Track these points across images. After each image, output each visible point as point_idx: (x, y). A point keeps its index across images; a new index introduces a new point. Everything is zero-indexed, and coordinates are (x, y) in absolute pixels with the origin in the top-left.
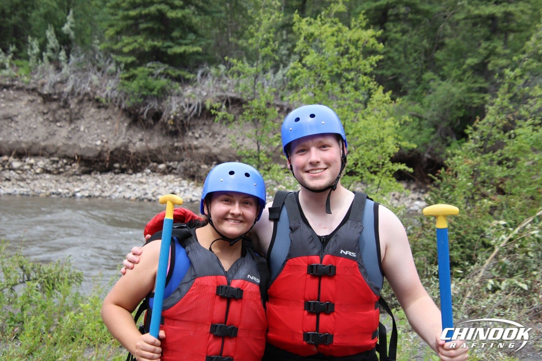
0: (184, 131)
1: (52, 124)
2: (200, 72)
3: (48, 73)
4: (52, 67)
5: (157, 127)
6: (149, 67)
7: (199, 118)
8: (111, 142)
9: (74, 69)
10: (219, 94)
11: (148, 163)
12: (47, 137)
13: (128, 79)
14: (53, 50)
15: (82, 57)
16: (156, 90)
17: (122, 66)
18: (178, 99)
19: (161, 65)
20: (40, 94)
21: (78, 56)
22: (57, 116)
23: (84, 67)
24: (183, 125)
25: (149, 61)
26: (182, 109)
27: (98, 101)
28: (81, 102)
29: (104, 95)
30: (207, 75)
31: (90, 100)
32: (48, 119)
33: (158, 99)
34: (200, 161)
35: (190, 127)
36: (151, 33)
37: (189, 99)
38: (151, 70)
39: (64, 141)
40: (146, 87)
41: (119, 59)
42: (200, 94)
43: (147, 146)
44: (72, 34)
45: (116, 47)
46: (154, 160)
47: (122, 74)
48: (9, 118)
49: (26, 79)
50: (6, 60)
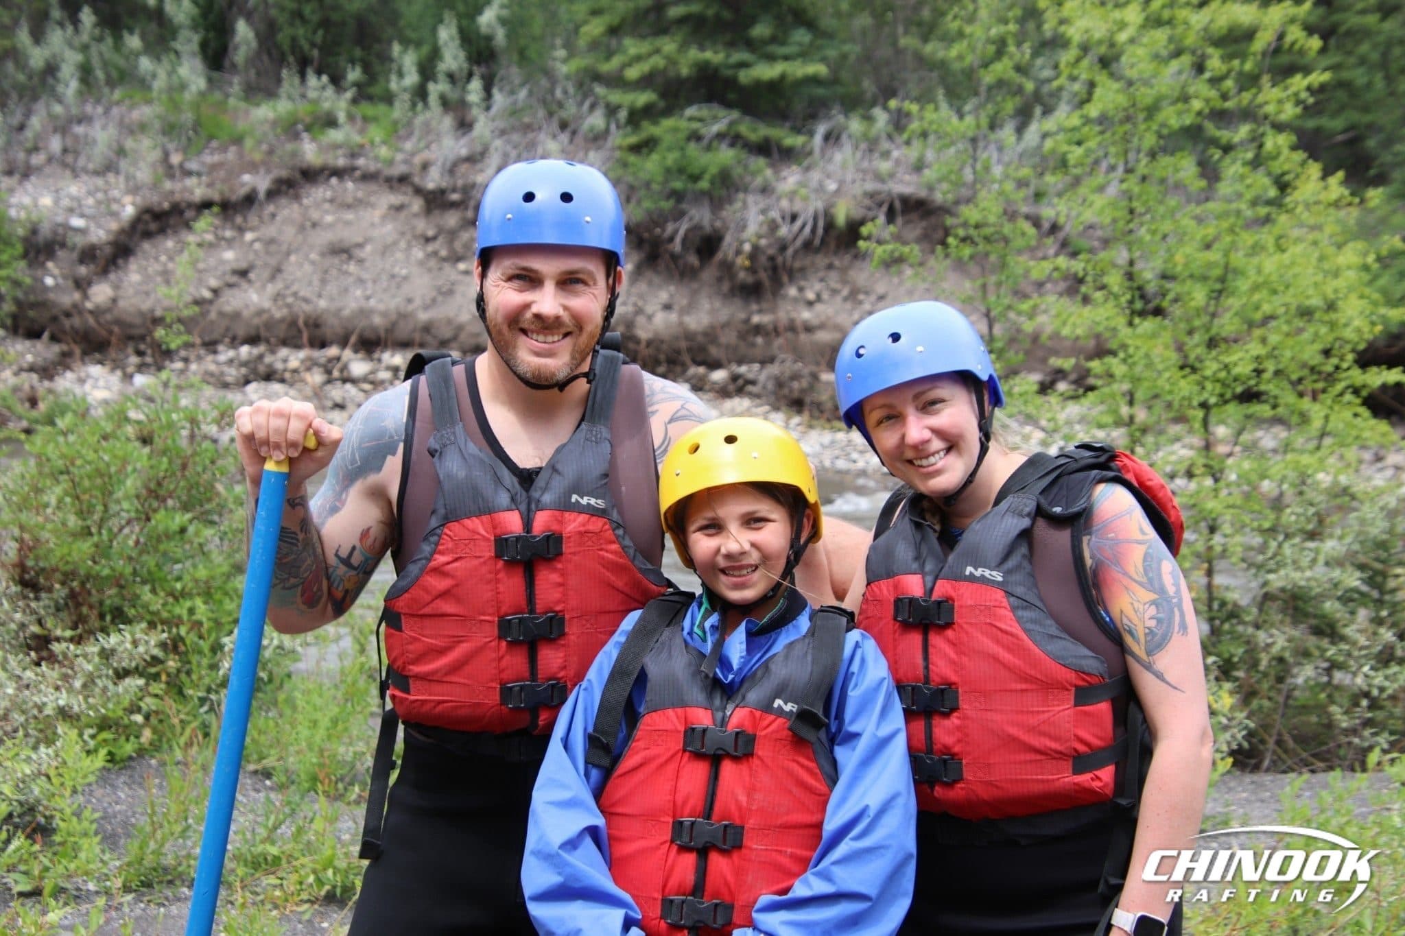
0: (777, 285)
1: (447, 267)
2: (821, 129)
3: (438, 135)
4: (448, 122)
5: (709, 274)
6: (691, 119)
7: (817, 251)
9: (501, 124)
10: (870, 186)
11: (685, 368)
12: (434, 300)
13: (636, 149)
14: (451, 77)
15: (523, 94)
16: (707, 177)
17: (623, 115)
18: (763, 202)
19: (721, 112)
20: (418, 191)
21: (512, 92)
22: (458, 245)
23: (526, 120)
24: (775, 269)
25: (690, 103)
26: (773, 226)
30: (838, 138)
32: (435, 253)
33: (711, 199)
34: (818, 364)
35: (792, 274)
36: (698, 28)
37: (791, 200)
38: (695, 125)
40: (681, 171)
41: (616, 97)
42: (821, 189)
43: (681, 324)
44: (500, 35)
45: (606, 68)
46: (699, 359)
47: (620, 138)
48: (342, 251)
49: (384, 152)
50: (339, 104)
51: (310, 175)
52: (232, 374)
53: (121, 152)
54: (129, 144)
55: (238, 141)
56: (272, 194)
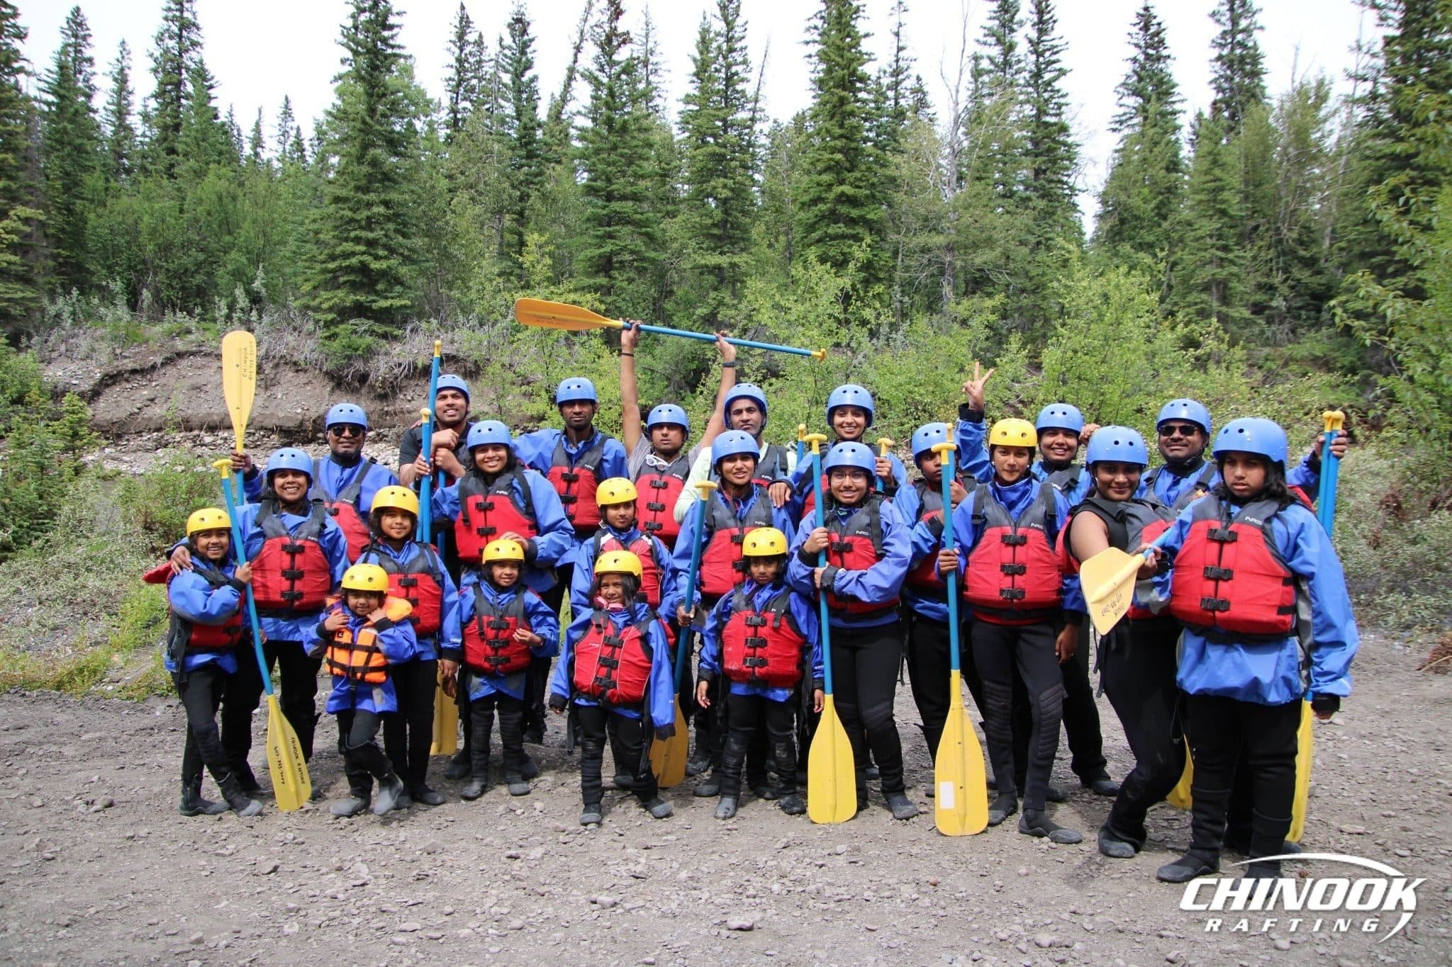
0: (395, 394)
2: (409, 327)
4: (243, 329)
5: (364, 391)
6: (352, 324)
7: (411, 378)
8: (313, 409)
13: (328, 338)
14: (242, 309)
15: (276, 316)
16: (361, 349)
17: (322, 323)
18: (386, 359)
19: (366, 321)
21: (271, 315)
23: (278, 327)
24: (393, 387)
25: (351, 317)
26: (391, 369)
27: (295, 364)
28: (277, 366)
29: (302, 358)
30: (417, 330)
31: (286, 364)
33: (363, 358)
35: (401, 389)
36: (354, 287)
37: (398, 358)
38: (354, 327)
39: (259, 410)
40: (349, 347)
41: (318, 316)
42: (411, 352)
44: (264, 290)
45: (313, 304)
48: (198, 388)
49: (214, 343)
50: (192, 324)
51: (180, 355)
52: (150, 445)
53: (93, 350)
54: (96, 346)
55: (146, 342)
56: (163, 364)
